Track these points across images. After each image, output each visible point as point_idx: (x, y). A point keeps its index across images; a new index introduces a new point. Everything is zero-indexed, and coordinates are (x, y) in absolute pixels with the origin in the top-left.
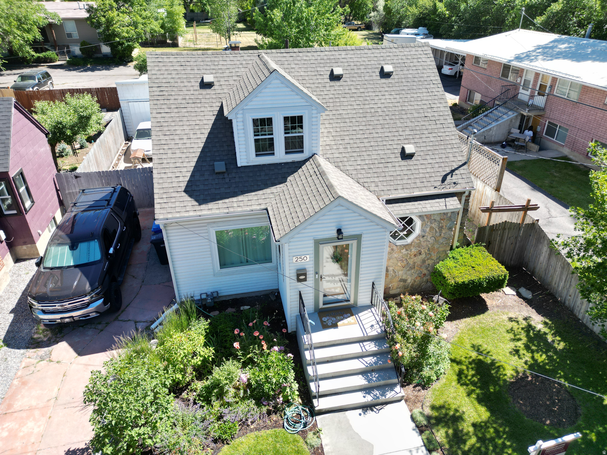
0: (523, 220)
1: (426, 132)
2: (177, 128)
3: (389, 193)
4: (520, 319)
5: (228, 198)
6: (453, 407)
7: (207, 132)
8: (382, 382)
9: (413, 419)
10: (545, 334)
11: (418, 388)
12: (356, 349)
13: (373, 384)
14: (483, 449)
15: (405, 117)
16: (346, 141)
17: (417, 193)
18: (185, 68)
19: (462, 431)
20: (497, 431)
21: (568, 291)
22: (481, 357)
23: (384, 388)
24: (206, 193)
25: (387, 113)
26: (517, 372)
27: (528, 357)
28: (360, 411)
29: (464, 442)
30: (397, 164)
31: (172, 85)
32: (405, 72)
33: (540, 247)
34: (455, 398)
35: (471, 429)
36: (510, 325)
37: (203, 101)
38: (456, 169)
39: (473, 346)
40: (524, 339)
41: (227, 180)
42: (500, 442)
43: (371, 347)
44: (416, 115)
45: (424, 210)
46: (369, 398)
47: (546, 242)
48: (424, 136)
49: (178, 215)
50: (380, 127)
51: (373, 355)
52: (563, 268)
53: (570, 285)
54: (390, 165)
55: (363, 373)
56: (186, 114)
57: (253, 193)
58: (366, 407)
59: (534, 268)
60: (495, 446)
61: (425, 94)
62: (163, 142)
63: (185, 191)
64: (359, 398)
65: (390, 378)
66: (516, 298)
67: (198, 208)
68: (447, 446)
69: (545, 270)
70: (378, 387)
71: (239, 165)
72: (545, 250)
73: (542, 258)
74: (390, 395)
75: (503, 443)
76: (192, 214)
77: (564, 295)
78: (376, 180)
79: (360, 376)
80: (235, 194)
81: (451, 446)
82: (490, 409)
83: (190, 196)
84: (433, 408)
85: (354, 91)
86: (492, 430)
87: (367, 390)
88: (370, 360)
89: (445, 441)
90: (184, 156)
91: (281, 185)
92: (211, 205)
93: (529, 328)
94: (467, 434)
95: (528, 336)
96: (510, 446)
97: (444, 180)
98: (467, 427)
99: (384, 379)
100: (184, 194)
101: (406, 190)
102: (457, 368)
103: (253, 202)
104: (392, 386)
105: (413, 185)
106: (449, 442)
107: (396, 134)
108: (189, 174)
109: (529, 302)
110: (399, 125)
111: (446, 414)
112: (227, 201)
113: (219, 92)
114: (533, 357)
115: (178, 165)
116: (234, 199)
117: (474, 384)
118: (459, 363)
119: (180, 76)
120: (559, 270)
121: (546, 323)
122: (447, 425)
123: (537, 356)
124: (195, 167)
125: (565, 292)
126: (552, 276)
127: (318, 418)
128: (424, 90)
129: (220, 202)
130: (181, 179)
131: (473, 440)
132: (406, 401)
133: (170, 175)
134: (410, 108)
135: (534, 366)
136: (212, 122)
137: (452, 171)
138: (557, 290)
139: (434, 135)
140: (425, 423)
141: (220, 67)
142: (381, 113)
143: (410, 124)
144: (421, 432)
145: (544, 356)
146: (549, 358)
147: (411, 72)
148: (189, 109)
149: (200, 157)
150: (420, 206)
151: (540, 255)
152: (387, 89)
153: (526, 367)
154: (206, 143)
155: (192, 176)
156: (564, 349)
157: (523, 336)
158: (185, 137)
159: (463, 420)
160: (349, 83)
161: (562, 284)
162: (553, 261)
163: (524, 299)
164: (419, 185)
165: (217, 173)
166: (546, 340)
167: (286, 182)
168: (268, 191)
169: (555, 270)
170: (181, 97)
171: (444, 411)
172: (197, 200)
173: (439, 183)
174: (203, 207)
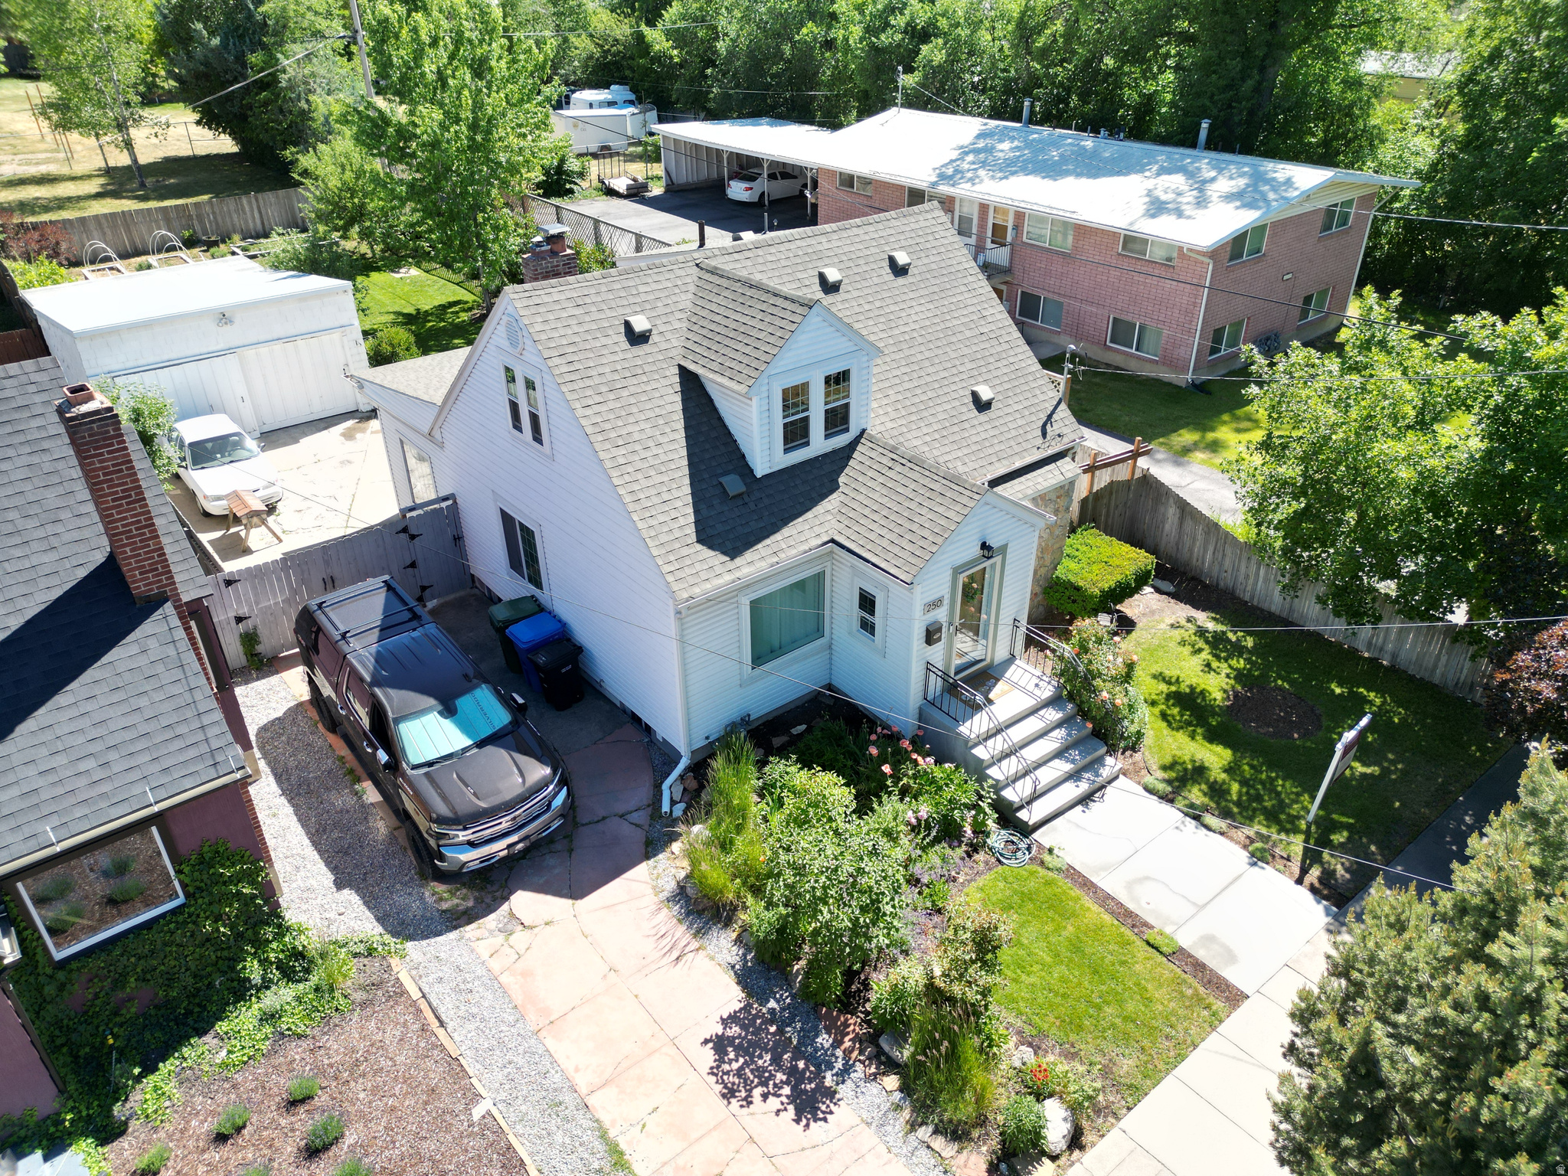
0: (1133, 473)
1: (992, 360)
2: (630, 429)
3: (984, 471)
4: (1183, 622)
5: (768, 536)
6: (1187, 758)
7: (680, 425)
8: (1089, 758)
9: (1149, 790)
10: (1224, 633)
11: (1128, 753)
12: (1033, 725)
13: (1081, 764)
14: (1252, 791)
15: (954, 339)
16: (893, 398)
17: (1018, 464)
18: (587, 308)
19: (1216, 781)
20: (1252, 767)
21: (1221, 565)
22: (1173, 688)
23: (1094, 765)
24: (731, 536)
25: (929, 337)
26: (1225, 691)
27: (1225, 669)
28: (1079, 808)
29: (1228, 792)
30: (976, 422)
31: (582, 346)
32: (926, 261)
33: (1162, 509)
34: (1179, 748)
35: (1224, 776)
36: (1177, 634)
37: (647, 368)
38: (1053, 412)
39: (1154, 677)
40: (1207, 648)
41: (752, 506)
42: (1264, 776)
43: (1053, 715)
44: (968, 334)
45: (1040, 487)
46: (1084, 787)
47: (1171, 500)
48: (991, 367)
49: (708, 586)
50: (927, 363)
51: (1059, 725)
52: (1207, 533)
53: (1224, 555)
54: (966, 425)
55: (1059, 754)
56: (632, 400)
57: (800, 519)
58: (1085, 800)
59: (1157, 545)
60: (1262, 783)
61: (966, 295)
62: (622, 461)
63: (699, 541)
64: (1071, 791)
65: (1096, 750)
66: (1157, 596)
67: (731, 565)
68: (1213, 805)
69: (1177, 544)
70: (1086, 768)
71: (759, 476)
72: (1172, 512)
73: (1167, 527)
74: (1105, 772)
75: (1268, 777)
76: (728, 578)
77: (1215, 573)
78: (960, 454)
79: (1057, 761)
80: (774, 529)
81: (1218, 803)
82: (1226, 744)
83: (711, 547)
84: (1164, 768)
85: (867, 307)
86: (1246, 768)
87: (1074, 776)
88: (1059, 734)
89: (1206, 800)
90: (665, 478)
91: (835, 495)
92: (749, 555)
93: (1201, 632)
94: (1224, 782)
95: (1207, 642)
96: (1277, 777)
97: (1044, 434)
98: (1218, 775)
99: (1089, 754)
100: (699, 547)
101: (1004, 462)
102: (1157, 710)
103: (807, 534)
104: (1100, 761)
105: (1010, 452)
106: (1211, 798)
107: (954, 371)
108: (690, 510)
109: (1175, 596)
110: (953, 355)
111: (1186, 770)
112: (767, 542)
113: (664, 346)
114: (1230, 666)
115: (666, 497)
116: (778, 536)
117: (1189, 724)
118: (1153, 703)
119: (586, 327)
120: (1200, 537)
121: (1214, 619)
122: (1195, 782)
123: (1233, 662)
124: (692, 494)
125: (1216, 569)
126: (1191, 550)
127: (1036, 835)
128: (963, 289)
129: (759, 546)
130: (682, 521)
131: (1235, 787)
132: (1124, 774)
133: (662, 518)
134: (955, 322)
135: (1240, 676)
136: (679, 406)
137: (1050, 417)
138: (1202, 571)
139: (1005, 362)
140: (1170, 789)
141: (644, 297)
142: (920, 339)
143: (966, 351)
144: (1171, 801)
145: (1242, 661)
146: (1248, 660)
147: (932, 259)
148: (633, 390)
149: (692, 476)
150: (1031, 484)
151: (1163, 522)
152: (912, 295)
153: (1232, 682)
154: (689, 447)
155: (696, 512)
156: (1255, 644)
157: (1201, 644)
158: (651, 444)
159: (1207, 769)
160: (856, 294)
161: (1209, 557)
162: (1189, 525)
163: (1168, 594)
164: (1017, 449)
165: (734, 497)
166: (1229, 641)
167: (838, 487)
168: (819, 509)
169: (1194, 540)
170: (607, 370)
171: (1179, 767)
172: (724, 553)
173: (1040, 440)
174: (739, 561)
